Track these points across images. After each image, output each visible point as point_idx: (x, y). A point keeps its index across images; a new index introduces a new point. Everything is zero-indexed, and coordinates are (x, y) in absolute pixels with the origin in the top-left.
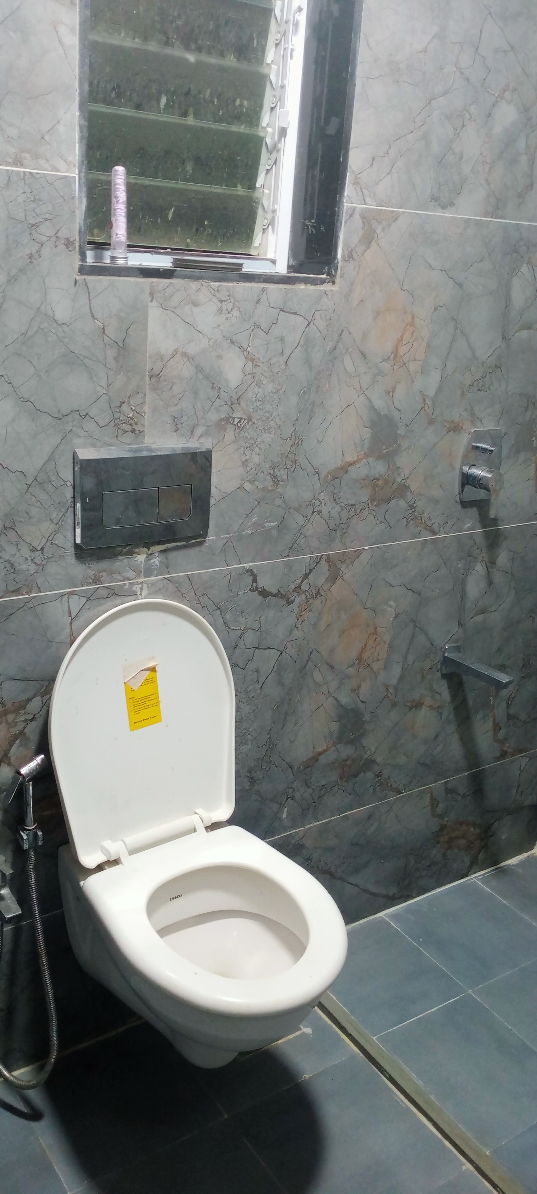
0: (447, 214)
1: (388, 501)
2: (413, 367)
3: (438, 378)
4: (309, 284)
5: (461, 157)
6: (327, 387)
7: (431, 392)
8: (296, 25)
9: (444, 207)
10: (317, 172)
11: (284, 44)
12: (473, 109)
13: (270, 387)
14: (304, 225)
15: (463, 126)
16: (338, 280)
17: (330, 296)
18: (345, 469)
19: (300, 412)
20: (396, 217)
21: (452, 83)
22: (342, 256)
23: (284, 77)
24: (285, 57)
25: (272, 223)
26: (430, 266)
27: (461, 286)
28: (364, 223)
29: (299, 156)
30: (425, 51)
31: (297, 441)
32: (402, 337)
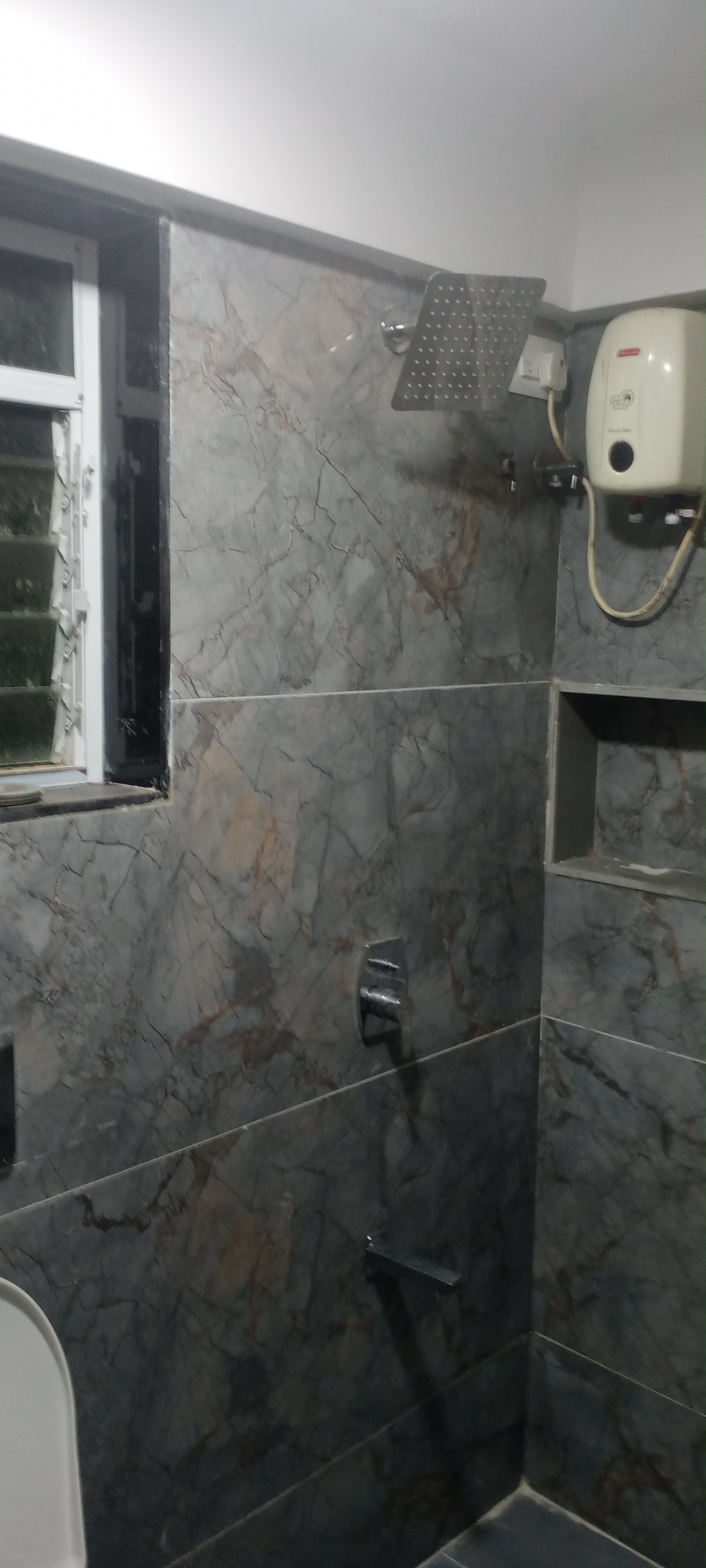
0: (303, 694)
1: (268, 1057)
2: (281, 882)
3: (315, 889)
4: (132, 804)
5: (312, 626)
6: (170, 927)
7: (309, 907)
8: (88, 488)
9: (297, 687)
10: (132, 661)
11: (74, 511)
12: (319, 570)
13: (90, 942)
14: (121, 724)
15: (310, 591)
16: (172, 793)
17: (163, 814)
18: (204, 1028)
19: (135, 967)
20: (238, 707)
21: (291, 543)
22: (173, 763)
23: (77, 548)
24: (77, 524)
25: (78, 723)
26: (289, 758)
27: (330, 774)
28: (199, 720)
29: (107, 641)
30: (254, 511)
31: (135, 1003)
32: (262, 848)
